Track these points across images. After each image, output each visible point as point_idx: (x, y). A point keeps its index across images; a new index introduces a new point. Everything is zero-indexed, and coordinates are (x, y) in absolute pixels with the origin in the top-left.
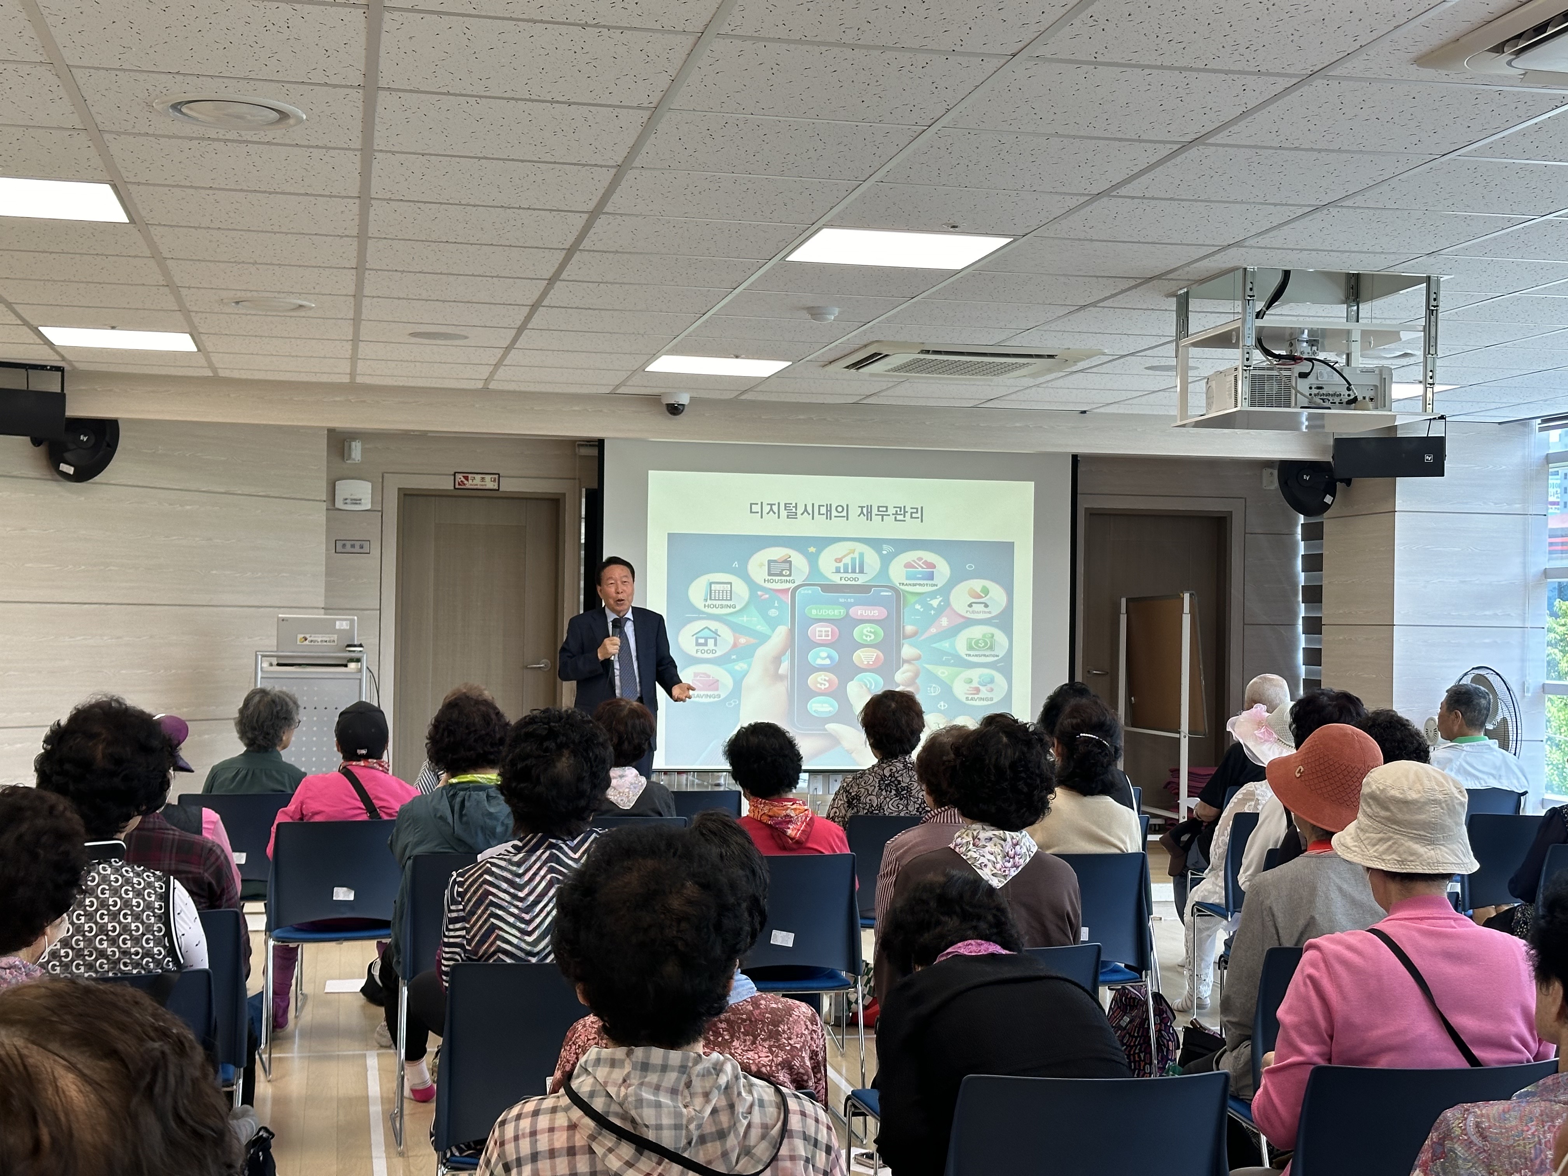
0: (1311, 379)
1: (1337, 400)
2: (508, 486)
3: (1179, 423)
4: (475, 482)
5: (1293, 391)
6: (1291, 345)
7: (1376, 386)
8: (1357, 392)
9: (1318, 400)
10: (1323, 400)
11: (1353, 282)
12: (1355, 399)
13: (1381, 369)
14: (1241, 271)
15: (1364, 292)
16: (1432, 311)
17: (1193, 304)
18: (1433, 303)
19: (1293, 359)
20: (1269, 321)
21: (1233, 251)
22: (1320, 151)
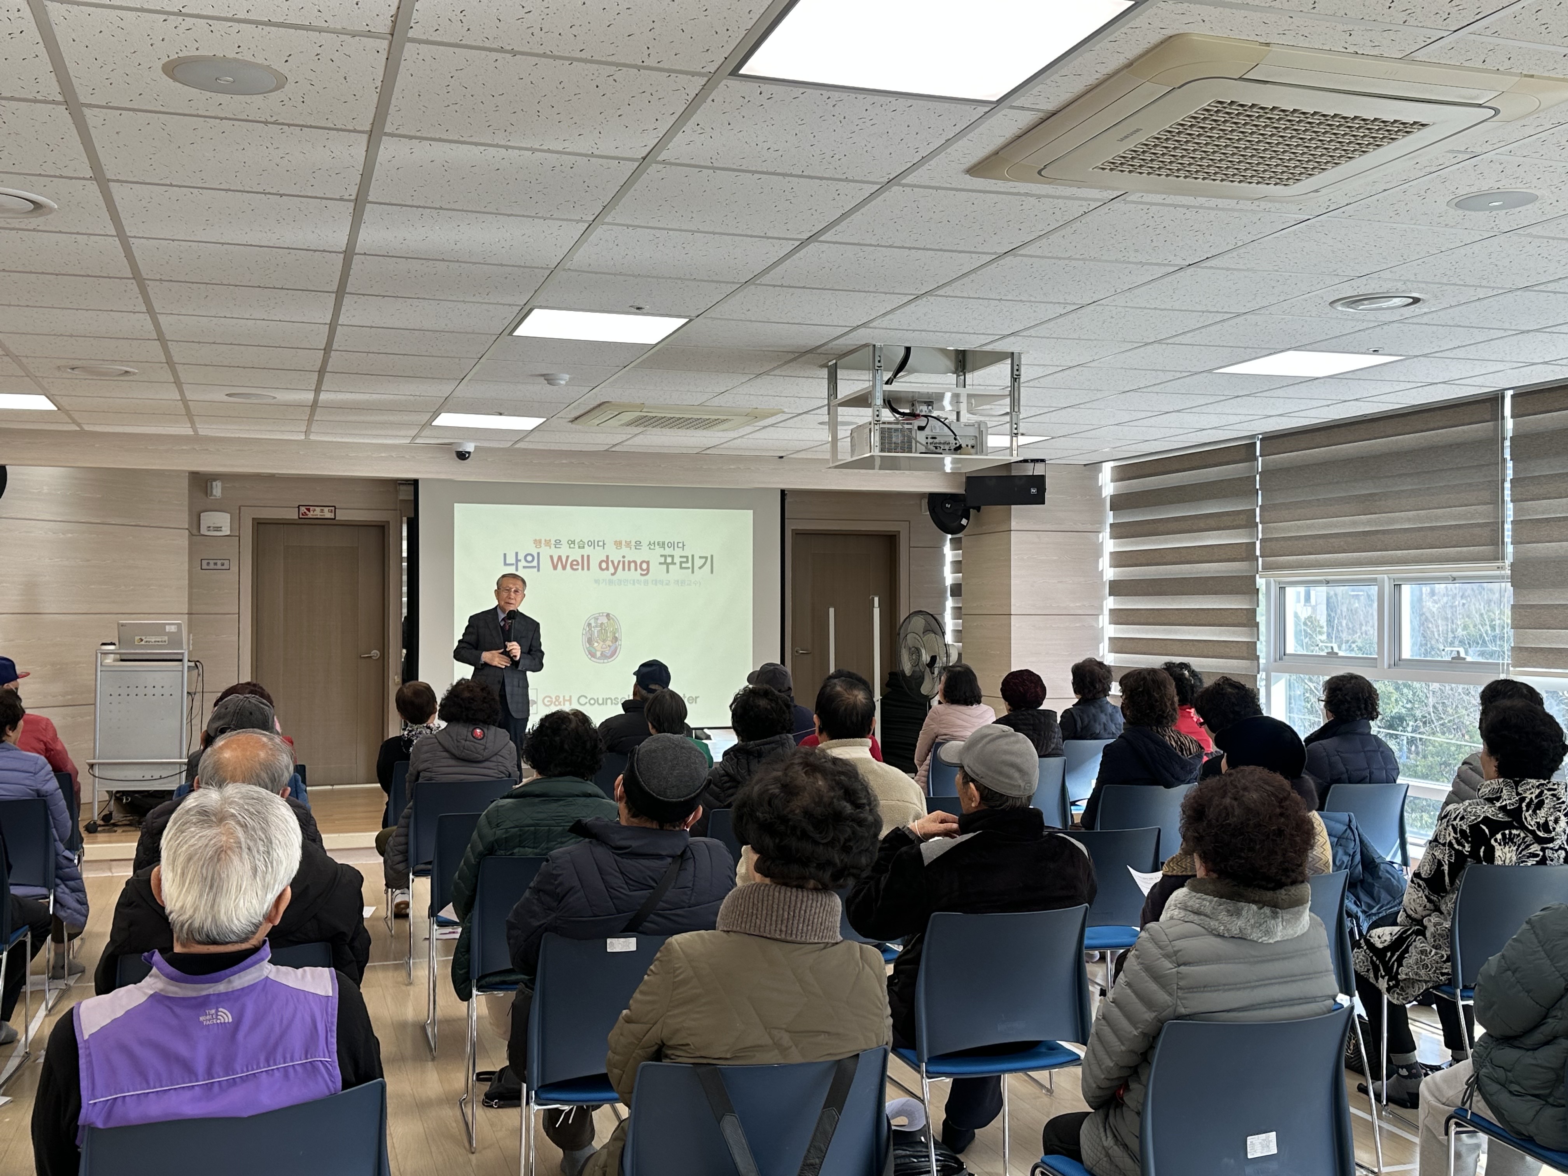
0: (927, 431)
1: (947, 447)
2: (341, 516)
3: (831, 465)
4: (315, 513)
5: (914, 441)
6: (913, 405)
7: (976, 437)
8: (962, 441)
9: (932, 447)
10: (936, 448)
11: (960, 357)
12: (960, 447)
13: (979, 424)
14: (871, 347)
15: (969, 366)
16: (1015, 378)
17: (840, 374)
18: (1016, 372)
19: (914, 415)
20: (896, 386)
21: (862, 331)
22: (910, 248)
